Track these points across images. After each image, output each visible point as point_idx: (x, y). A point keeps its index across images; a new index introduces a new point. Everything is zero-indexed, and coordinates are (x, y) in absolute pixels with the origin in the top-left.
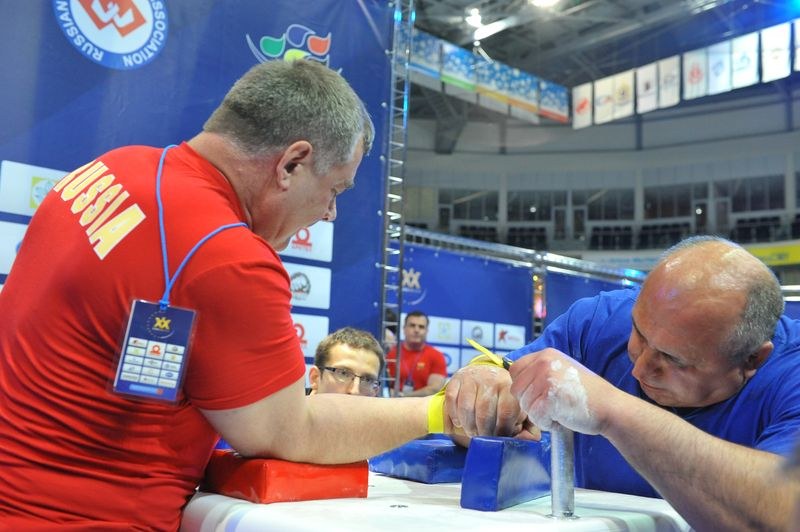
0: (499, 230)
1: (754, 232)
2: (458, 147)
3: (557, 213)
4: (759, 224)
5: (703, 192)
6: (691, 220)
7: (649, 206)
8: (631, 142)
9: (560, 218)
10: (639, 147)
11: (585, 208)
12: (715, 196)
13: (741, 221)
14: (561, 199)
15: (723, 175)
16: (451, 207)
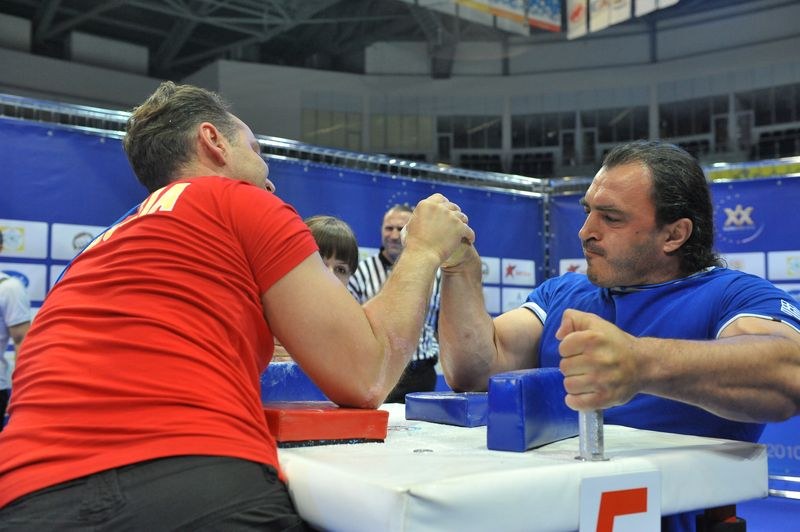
0: (503, 158)
1: (777, 146)
2: (456, 69)
3: (565, 136)
4: (783, 137)
5: (722, 105)
6: (710, 137)
7: (665, 124)
8: (645, 55)
9: (569, 142)
10: (654, 60)
11: (595, 130)
12: (737, 110)
13: (764, 135)
14: (570, 122)
15: (745, 86)
16: (451, 135)
